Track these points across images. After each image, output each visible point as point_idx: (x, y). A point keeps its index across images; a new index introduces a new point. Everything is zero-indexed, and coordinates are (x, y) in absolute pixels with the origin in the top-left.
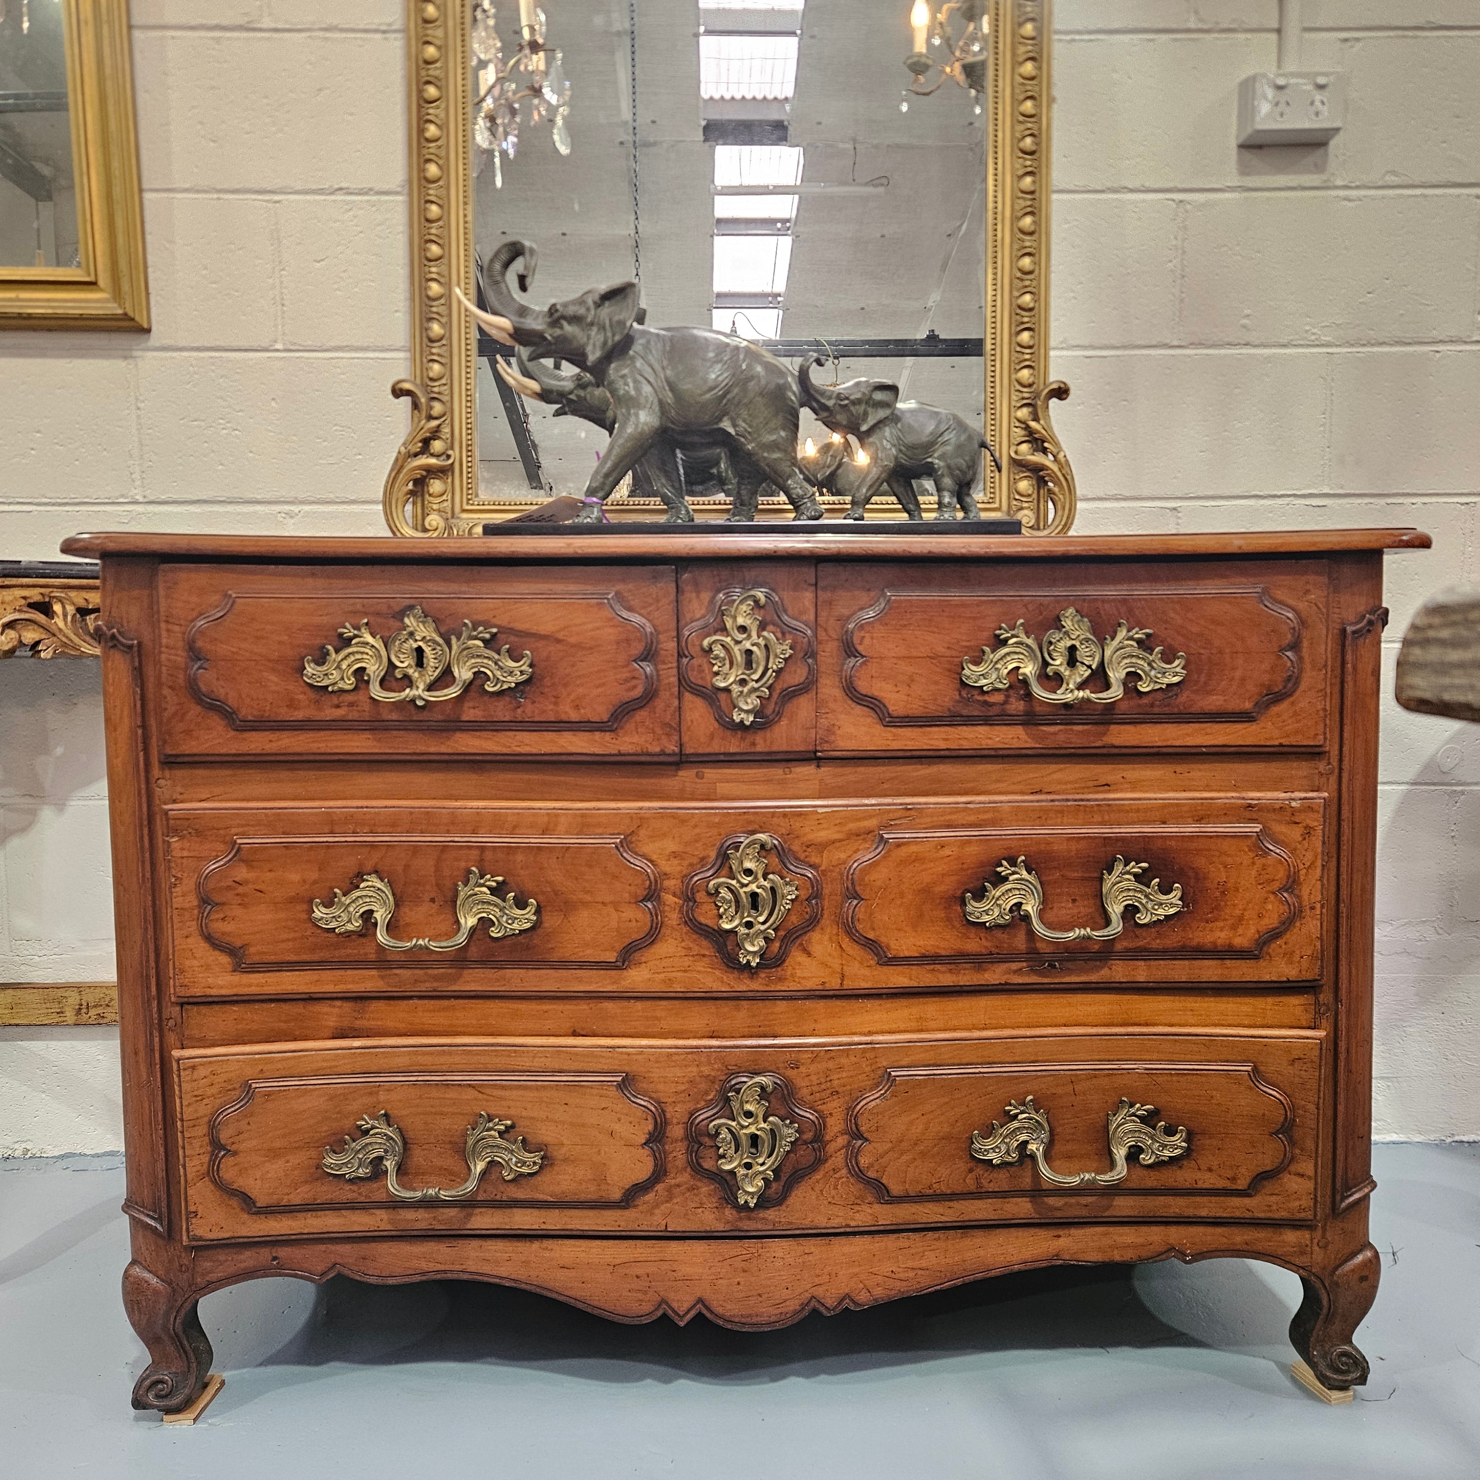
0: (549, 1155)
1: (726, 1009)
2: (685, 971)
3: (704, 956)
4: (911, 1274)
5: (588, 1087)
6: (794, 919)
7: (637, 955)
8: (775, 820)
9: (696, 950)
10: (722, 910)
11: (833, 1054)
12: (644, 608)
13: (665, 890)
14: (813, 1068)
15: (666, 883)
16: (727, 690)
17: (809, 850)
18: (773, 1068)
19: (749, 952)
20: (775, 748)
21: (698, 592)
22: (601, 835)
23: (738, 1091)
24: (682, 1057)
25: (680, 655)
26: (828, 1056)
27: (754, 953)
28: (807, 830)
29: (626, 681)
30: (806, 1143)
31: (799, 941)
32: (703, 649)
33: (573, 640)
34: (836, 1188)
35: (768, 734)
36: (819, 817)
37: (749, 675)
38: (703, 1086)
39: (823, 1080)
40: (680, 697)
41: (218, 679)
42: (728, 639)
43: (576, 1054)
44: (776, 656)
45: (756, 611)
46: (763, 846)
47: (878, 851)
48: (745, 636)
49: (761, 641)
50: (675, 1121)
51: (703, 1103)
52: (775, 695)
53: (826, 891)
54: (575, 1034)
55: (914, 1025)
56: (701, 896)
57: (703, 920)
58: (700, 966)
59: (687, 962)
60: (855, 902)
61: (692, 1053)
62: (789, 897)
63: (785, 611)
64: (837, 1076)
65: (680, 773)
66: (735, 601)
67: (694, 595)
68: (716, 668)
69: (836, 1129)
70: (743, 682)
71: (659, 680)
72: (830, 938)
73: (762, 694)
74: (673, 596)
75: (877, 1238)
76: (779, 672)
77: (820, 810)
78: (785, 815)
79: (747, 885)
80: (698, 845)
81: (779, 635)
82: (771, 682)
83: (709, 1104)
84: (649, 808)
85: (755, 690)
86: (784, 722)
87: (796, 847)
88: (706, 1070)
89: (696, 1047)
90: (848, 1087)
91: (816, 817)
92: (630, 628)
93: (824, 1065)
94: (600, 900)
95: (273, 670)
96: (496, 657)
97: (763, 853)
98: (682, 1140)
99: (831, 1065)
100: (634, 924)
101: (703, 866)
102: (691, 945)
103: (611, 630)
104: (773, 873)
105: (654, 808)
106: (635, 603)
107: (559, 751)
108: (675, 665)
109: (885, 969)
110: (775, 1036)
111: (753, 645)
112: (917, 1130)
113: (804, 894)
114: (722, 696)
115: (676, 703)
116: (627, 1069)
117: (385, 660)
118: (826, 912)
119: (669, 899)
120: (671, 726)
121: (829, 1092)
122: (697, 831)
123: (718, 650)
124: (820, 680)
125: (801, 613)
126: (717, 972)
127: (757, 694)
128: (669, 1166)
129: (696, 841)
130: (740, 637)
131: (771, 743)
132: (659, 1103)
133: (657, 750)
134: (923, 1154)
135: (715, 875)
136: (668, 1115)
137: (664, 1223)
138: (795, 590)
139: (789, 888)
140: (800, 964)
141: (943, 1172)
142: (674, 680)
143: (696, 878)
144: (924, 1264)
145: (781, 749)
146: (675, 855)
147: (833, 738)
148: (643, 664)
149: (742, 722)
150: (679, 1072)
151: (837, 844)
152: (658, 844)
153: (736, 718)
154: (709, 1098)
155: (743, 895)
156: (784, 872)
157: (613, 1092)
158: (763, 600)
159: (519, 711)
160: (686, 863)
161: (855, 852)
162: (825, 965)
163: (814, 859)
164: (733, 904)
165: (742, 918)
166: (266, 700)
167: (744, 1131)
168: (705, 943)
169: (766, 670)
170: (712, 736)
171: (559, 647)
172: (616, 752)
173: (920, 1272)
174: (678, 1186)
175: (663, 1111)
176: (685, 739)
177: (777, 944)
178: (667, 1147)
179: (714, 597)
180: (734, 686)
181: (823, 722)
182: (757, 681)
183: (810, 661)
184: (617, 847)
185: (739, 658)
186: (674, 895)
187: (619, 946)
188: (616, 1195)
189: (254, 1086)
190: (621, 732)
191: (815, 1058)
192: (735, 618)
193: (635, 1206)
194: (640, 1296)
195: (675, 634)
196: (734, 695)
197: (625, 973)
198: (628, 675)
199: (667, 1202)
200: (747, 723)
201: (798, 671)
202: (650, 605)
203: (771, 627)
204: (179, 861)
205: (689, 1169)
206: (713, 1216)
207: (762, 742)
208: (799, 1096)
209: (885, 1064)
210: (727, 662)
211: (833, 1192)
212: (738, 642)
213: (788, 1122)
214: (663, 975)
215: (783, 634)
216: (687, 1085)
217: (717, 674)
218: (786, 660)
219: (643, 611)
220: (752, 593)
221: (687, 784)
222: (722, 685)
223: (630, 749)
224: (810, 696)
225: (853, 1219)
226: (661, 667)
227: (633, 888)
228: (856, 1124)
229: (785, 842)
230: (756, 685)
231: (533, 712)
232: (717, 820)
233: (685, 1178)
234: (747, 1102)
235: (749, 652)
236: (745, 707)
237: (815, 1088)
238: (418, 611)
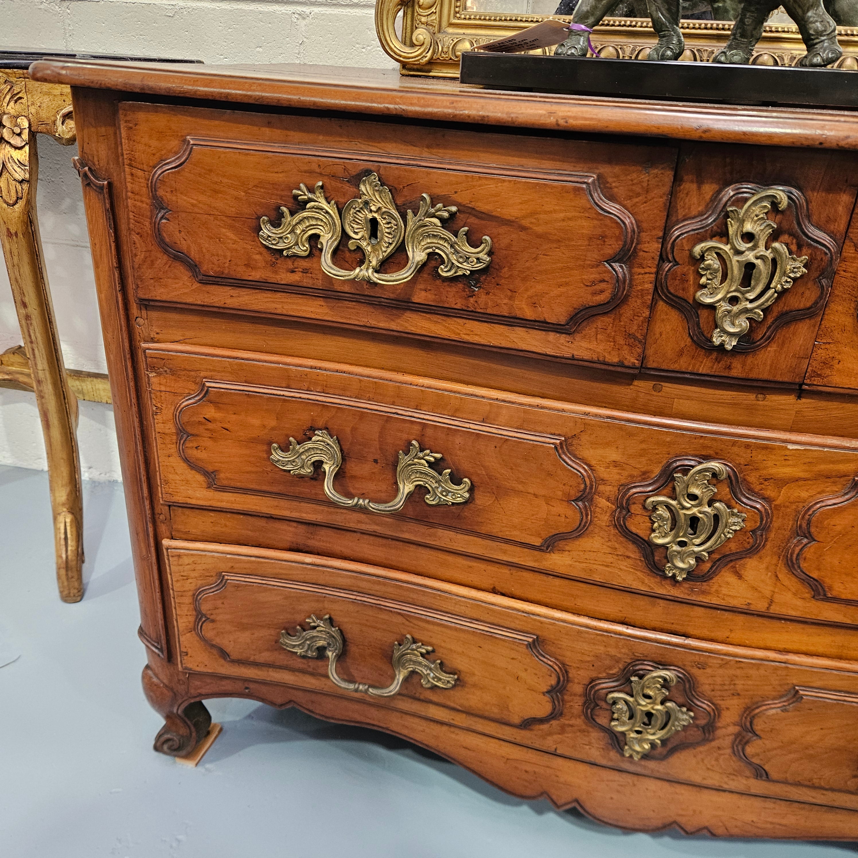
0: (461, 678)
1: (642, 603)
2: (607, 566)
3: (628, 557)
4: (769, 826)
5: (501, 639)
6: (733, 547)
7: (561, 544)
8: (735, 449)
9: (621, 551)
10: (656, 525)
11: (742, 665)
12: (630, 198)
13: (600, 494)
14: (721, 671)
15: (601, 488)
16: (712, 307)
17: (766, 483)
18: (680, 664)
19: (676, 567)
20: (753, 375)
21: (700, 183)
22: (541, 433)
23: (641, 677)
24: (593, 637)
25: (663, 258)
26: (739, 665)
27: (682, 569)
28: (770, 463)
29: (593, 283)
30: (697, 726)
31: (732, 564)
32: (692, 257)
33: (539, 229)
34: (717, 760)
35: (750, 360)
36: (787, 453)
37: (743, 293)
38: (607, 662)
39: (727, 683)
40: (652, 307)
41: (180, 231)
42: (727, 248)
43: (493, 611)
44: (784, 274)
45: (772, 216)
46: (715, 475)
47: (847, 497)
48: (750, 245)
49: (769, 254)
50: (576, 681)
51: (604, 675)
52: (770, 320)
53: (776, 524)
54: (494, 591)
55: (834, 651)
56: (636, 509)
57: (634, 529)
58: (624, 564)
59: (610, 559)
60: (805, 541)
61: (602, 635)
62: (733, 528)
63: (809, 217)
64: (742, 682)
65: (636, 383)
66: (746, 200)
67: (694, 186)
68: (703, 280)
69: (728, 720)
70: (734, 300)
71: (631, 286)
72: (767, 568)
73: (755, 317)
74: (666, 189)
75: (744, 797)
76: (782, 293)
77: (790, 447)
78: (747, 446)
79: (688, 509)
80: (643, 459)
81: (794, 248)
82: (769, 303)
83: (609, 677)
84: (596, 415)
85: (746, 310)
86: (773, 348)
87: (752, 478)
88: (613, 651)
89: (607, 631)
90: (751, 693)
91: (783, 453)
92: (608, 222)
93: (732, 672)
94: (531, 491)
95: (231, 227)
96: (453, 239)
97: (714, 481)
98: (580, 696)
99: (739, 672)
100: (563, 519)
101: (644, 480)
102: (617, 546)
103: (585, 223)
104: (720, 501)
105: (600, 416)
106: (620, 191)
107: (509, 345)
108: (654, 270)
109: (819, 604)
110: (686, 636)
111: (757, 258)
112: (809, 739)
113: (750, 525)
114: (704, 314)
115: (647, 313)
116: (538, 633)
117: (339, 229)
118: (769, 545)
119: (602, 502)
120: (635, 338)
121: (729, 693)
122: (644, 446)
123: (712, 261)
124: (832, 305)
125: (829, 220)
126: (639, 573)
127: (748, 315)
128: (565, 710)
129: (641, 456)
130: (743, 246)
131: (751, 370)
132: (564, 664)
133: (616, 360)
134: (811, 758)
135: (657, 492)
136: (570, 675)
137: (555, 746)
138: (829, 190)
139: (735, 520)
140: (728, 583)
141: (827, 773)
142: (650, 287)
143: (634, 490)
144: (784, 822)
145: (761, 377)
146: (616, 464)
147: (828, 372)
148: (616, 265)
149: (722, 345)
150: (586, 647)
151: (801, 483)
152: (600, 452)
153: (717, 341)
154: (611, 672)
155: (682, 517)
156: (733, 503)
157: (523, 649)
158: (784, 202)
159: (472, 300)
160: (625, 473)
161: (819, 493)
162: (755, 589)
163: (770, 493)
164: (669, 522)
165: (677, 536)
166: (225, 257)
167: (640, 707)
168: (631, 546)
169: (767, 288)
170: (681, 353)
171: (523, 235)
172: (570, 356)
173: (778, 826)
174: (572, 726)
175: (567, 672)
176: (650, 352)
177: (709, 565)
178: (566, 697)
179: (719, 192)
180: (722, 303)
181: (821, 354)
182: (751, 301)
183: (824, 282)
184: (556, 448)
185: (736, 272)
186: (608, 499)
187: (545, 534)
188: (516, 720)
189: (226, 577)
190: (578, 337)
191: (724, 665)
192: (742, 222)
193: (531, 730)
194: (526, 784)
195: (661, 234)
196: (720, 313)
197: (548, 555)
198: (597, 276)
199: (559, 734)
200: (729, 347)
201: (807, 293)
202: (638, 195)
203: (785, 237)
204: (158, 394)
205: (583, 717)
206: (598, 753)
207: (739, 366)
208: (700, 689)
209: (795, 682)
210: (720, 275)
211: (713, 762)
212: (738, 253)
213: (684, 709)
214: (584, 565)
215: (800, 247)
216: (593, 658)
217: (704, 286)
218: (795, 279)
219: (628, 203)
220: (770, 192)
221: (642, 395)
222: (708, 300)
223: (586, 355)
224: (813, 321)
225: (726, 783)
226: (636, 270)
227: (567, 488)
228: (751, 723)
229: (741, 472)
230: (749, 306)
231: (486, 304)
232: (668, 439)
233: (579, 722)
234: (648, 688)
235: (750, 267)
236: (732, 330)
237: (717, 687)
238: (374, 178)
